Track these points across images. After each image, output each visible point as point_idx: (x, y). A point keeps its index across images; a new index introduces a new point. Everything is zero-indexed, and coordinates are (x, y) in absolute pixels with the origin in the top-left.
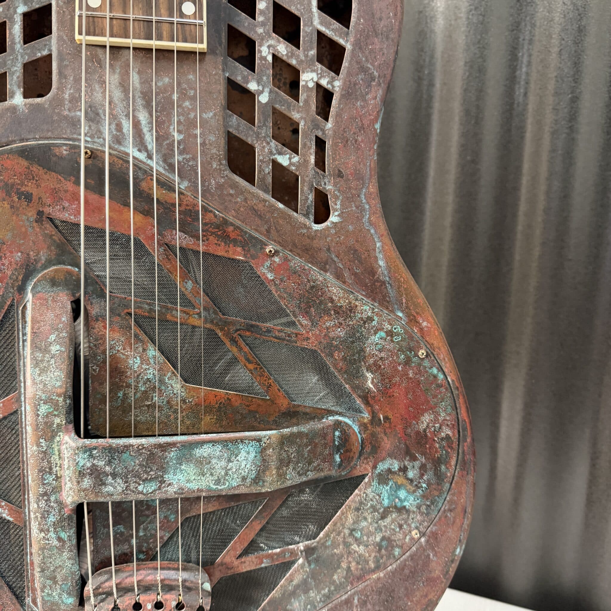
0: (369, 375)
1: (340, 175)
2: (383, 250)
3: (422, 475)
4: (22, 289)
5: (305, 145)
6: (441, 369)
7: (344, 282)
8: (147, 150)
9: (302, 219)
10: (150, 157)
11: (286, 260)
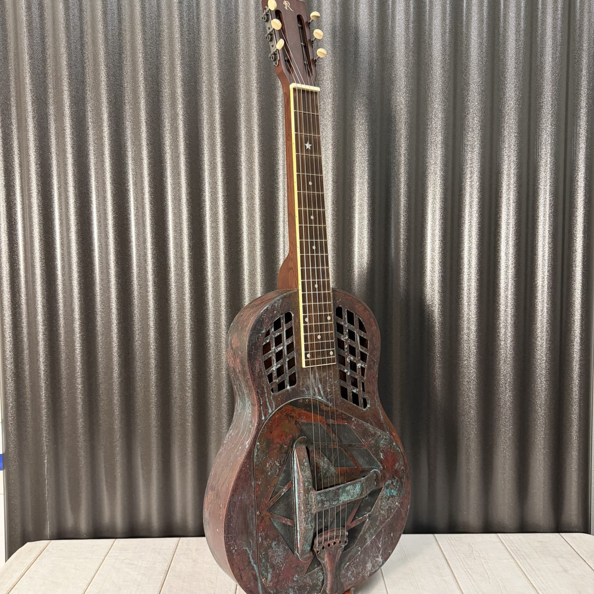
0: (381, 454)
1: (369, 393)
2: (382, 413)
3: (397, 483)
4: (292, 447)
5: (359, 385)
6: (399, 448)
7: (373, 425)
8: (322, 396)
9: (361, 408)
10: (322, 398)
11: (358, 422)
